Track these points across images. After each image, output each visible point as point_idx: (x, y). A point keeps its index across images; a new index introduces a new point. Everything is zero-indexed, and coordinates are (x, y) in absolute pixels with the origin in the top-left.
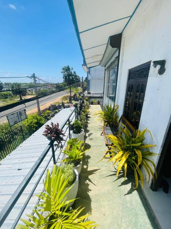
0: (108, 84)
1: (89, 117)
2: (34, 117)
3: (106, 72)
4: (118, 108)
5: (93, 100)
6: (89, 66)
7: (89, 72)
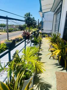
0: (55, 23)
1: (42, 43)
2: (4, 45)
3: (55, 15)
4: (60, 35)
5: (45, 35)
6: (43, 11)
7: (43, 17)
